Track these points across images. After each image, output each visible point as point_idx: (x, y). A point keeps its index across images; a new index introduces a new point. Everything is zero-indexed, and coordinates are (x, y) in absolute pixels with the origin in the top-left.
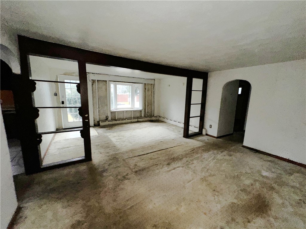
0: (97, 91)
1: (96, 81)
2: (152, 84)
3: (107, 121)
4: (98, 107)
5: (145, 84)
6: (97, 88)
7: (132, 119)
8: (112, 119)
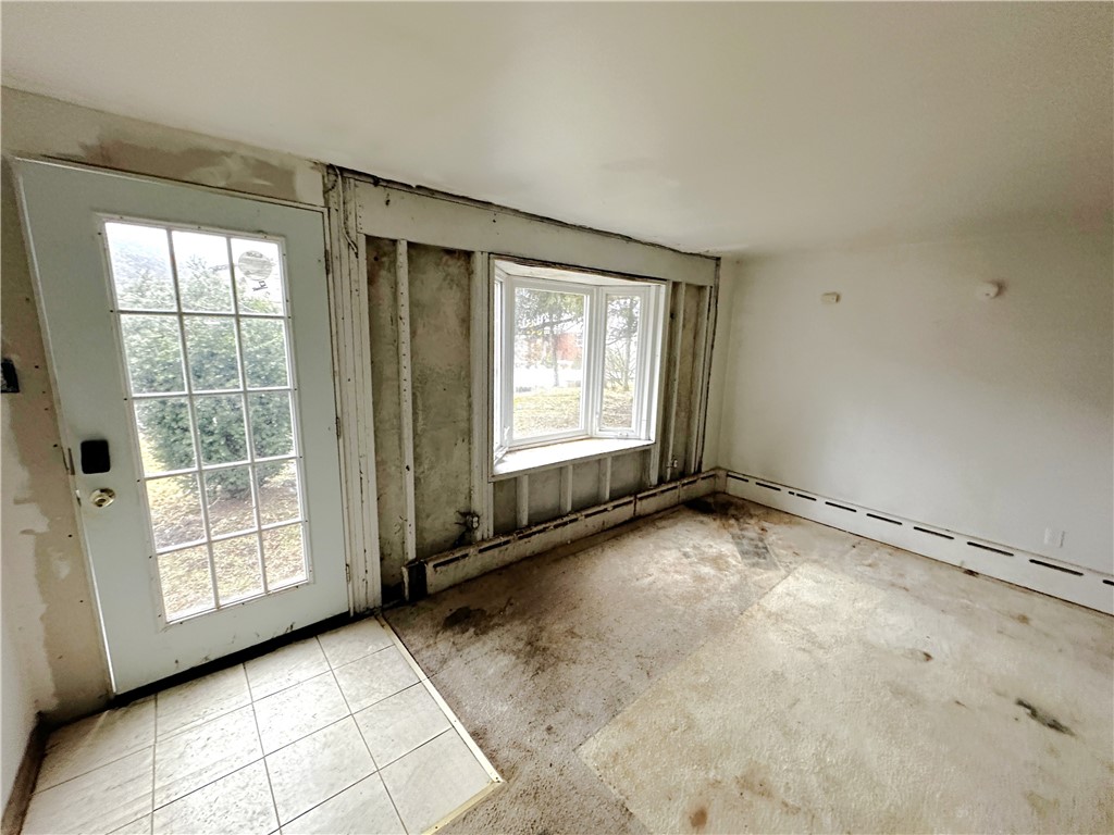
0: (405, 328)
1: (402, 248)
2: (701, 288)
3: (472, 551)
4: (409, 460)
5: (676, 285)
6: (405, 312)
7: (609, 506)
8: (497, 533)
